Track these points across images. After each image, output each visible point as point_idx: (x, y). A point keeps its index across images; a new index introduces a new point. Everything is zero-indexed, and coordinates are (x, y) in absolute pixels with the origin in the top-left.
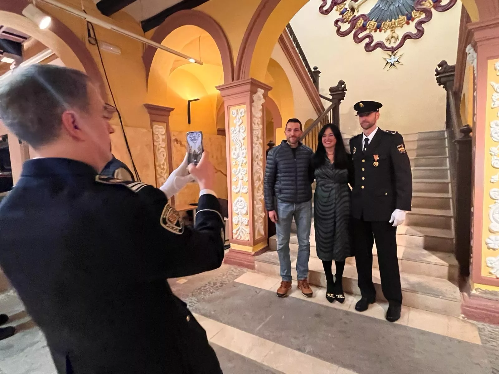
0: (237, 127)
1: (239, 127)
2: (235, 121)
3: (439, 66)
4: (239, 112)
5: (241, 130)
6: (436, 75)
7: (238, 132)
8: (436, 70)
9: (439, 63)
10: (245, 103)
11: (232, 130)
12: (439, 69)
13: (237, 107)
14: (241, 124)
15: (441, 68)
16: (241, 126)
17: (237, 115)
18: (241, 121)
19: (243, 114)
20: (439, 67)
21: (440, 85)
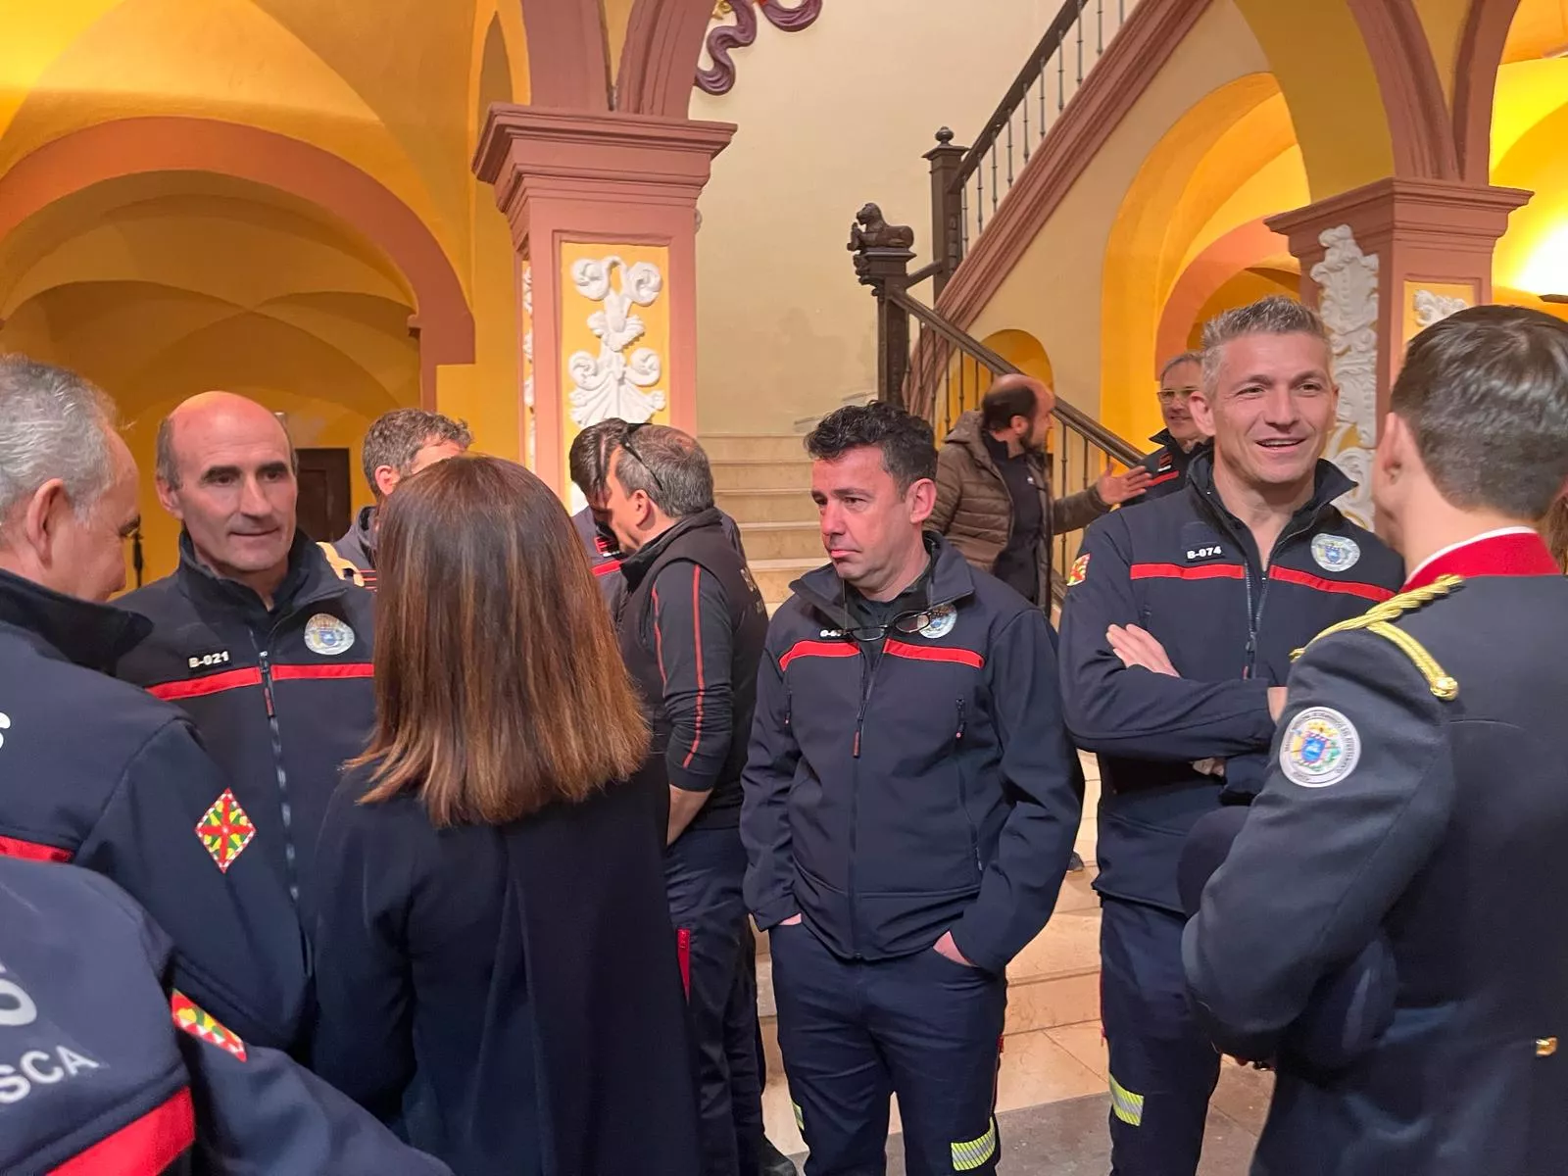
0: (607, 354)
1: (622, 358)
2: (593, 322)
3: (862, 218)
4: (629, 276)
5: (631, 374)
6: (850, 247)
7: (614, 384)
8: (856, 233)
9: (860, 209)
10: (670, 238)
11: (578, 366)
12: (863, 228)
13: (612, 253)
14: (631, 343)
15: (865, 225)
16: (638, 354)
17: (607, 293)
18: (633, 327)
19: (646, 295)
20: (862, 224)
21: (863, 282)
